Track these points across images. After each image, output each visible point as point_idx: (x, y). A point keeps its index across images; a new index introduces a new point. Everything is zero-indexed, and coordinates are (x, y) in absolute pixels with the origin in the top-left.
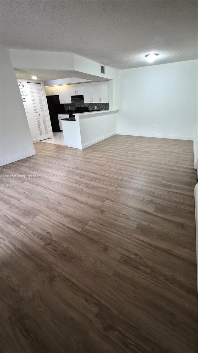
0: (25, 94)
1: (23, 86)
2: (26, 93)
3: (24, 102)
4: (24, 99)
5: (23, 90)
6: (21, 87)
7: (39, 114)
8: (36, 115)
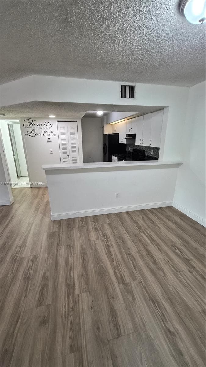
0: (52, 133)
1: (51, 125)
2: (54, 133)
3: (48, 142)
4: (49, 139)
5: (50, 130)
6: (48, 126)
7: (68, 156)
8: (64, 156)
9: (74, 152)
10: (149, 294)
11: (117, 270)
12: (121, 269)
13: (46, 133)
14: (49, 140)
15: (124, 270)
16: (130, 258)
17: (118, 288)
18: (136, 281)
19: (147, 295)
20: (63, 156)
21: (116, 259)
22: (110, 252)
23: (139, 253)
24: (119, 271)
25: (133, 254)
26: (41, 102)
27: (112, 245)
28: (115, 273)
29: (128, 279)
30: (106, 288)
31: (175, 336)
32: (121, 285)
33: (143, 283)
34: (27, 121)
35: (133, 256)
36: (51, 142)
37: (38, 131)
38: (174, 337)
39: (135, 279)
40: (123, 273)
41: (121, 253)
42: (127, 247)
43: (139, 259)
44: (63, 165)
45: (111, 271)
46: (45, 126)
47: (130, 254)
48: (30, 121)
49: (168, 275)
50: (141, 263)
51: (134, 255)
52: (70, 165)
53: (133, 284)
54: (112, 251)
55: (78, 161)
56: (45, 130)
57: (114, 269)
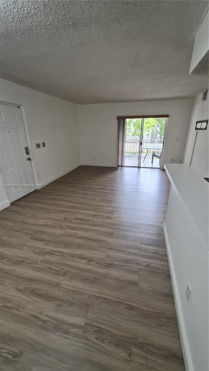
10: (26, 263)
11: (60, 254)
12: (57, 257)
15: (56, 259)
16: (61, 271)
17: (49, 248)
18: (40, 261)
19: (26, 261)
21: (70, 259)
22: (81, 259)
23: (58, 285)
24: (59, 255)
25: (62, 278)
27: (90, 265)
28: (60, 252)
29: (47, 257)
30: (55, 243)
32: (48, 251)
33: (34, 265)
35: (60, 275)
39: (43, 261)
40: (54, 257)
41: (73, 267)
42: (75, 277)
43: (52, 279)
45: (64, 250)
47: (65, 274)
49: (13, 292)
50: (47, 277)
51: (60, 277)
53: (40, 258)
54: (81, 261)
57: (63, 253)
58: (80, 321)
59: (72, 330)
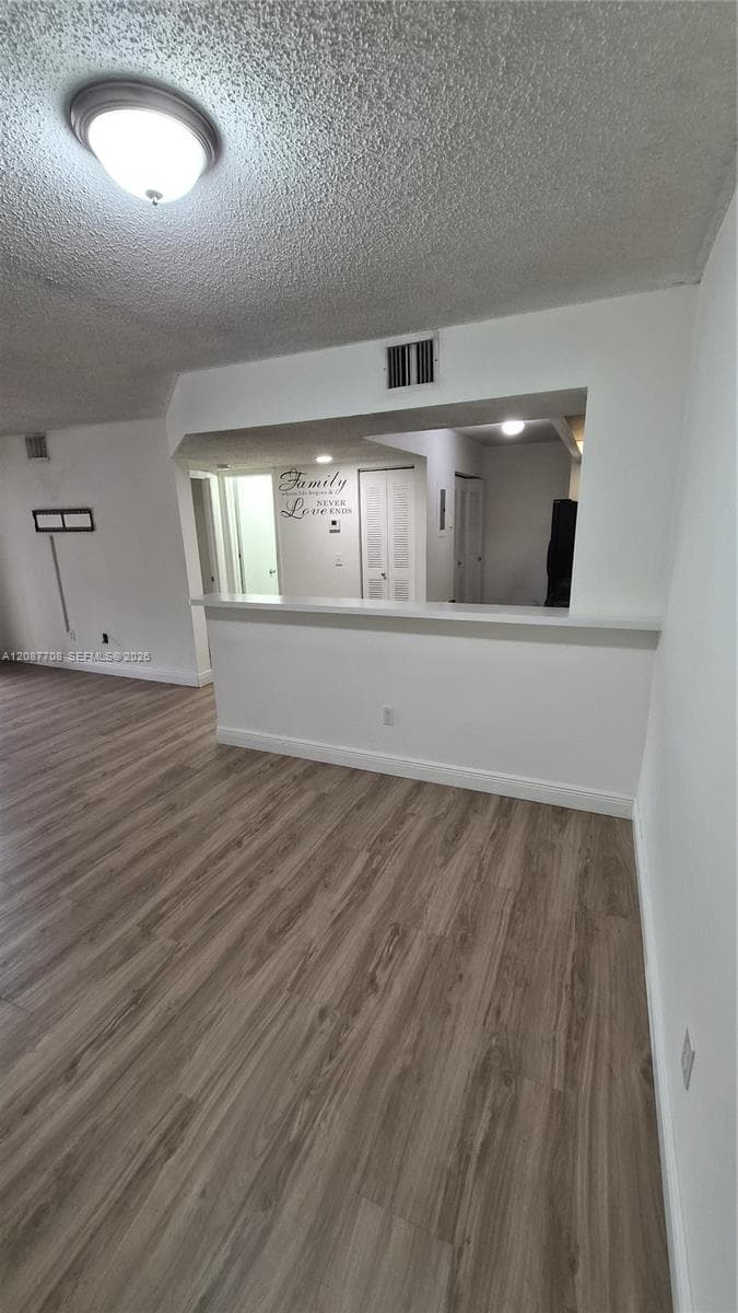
0: (342, 507)
1: (342, 483)
2: (346, 507)
3: (331, 531)
4: (334, 523)
5: (338, 497)
6: (336, 487)
7: (383, 575)
8: (371, 573)
9: (402, 565)
13: (329, 507)
14: (334, 527)
20: (369, 573)
26: (203, 435)
28: (165, 901)
31: (68, 1079)
34: (287, 477)
36: (339, 531)
37: (310, 502)
38: (62, 1080)
44: (369, 605)
46: (328, 487)
48: (294, 476)
52: (385, 606)
55: (412, 595)
56: (328, 497)
58: (364, 857)
59: (374, 866)
